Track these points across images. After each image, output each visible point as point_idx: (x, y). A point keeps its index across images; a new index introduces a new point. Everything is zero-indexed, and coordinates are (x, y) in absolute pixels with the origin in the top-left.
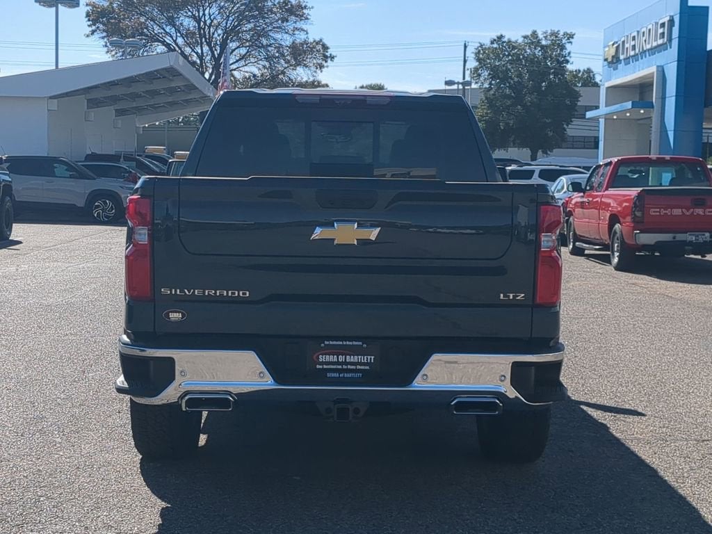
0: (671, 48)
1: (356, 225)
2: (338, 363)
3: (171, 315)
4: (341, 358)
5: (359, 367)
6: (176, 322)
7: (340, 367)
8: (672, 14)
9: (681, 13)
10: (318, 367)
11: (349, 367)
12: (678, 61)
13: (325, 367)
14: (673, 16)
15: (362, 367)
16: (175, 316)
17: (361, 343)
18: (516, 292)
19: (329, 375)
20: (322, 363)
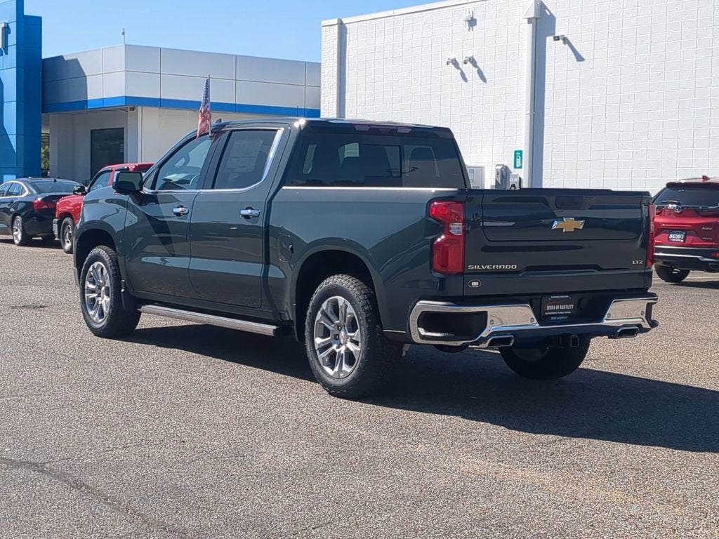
0: (7, 54)
1: (574, 219)
2: (555, 310)
3: (473, 284)
4: (557, 307)
5: (566, 312)
6: (475, 288)
7: (557, 313)
8: (7, 21)
9: (18, 21)
10: (546, 313)
11: (561, 313)
12: (17, 67)
13: (550, 313)
14: (7, 24)
16: (475, 284)
17: (568, 297)
19: (552, 318)
20: (548, 311)
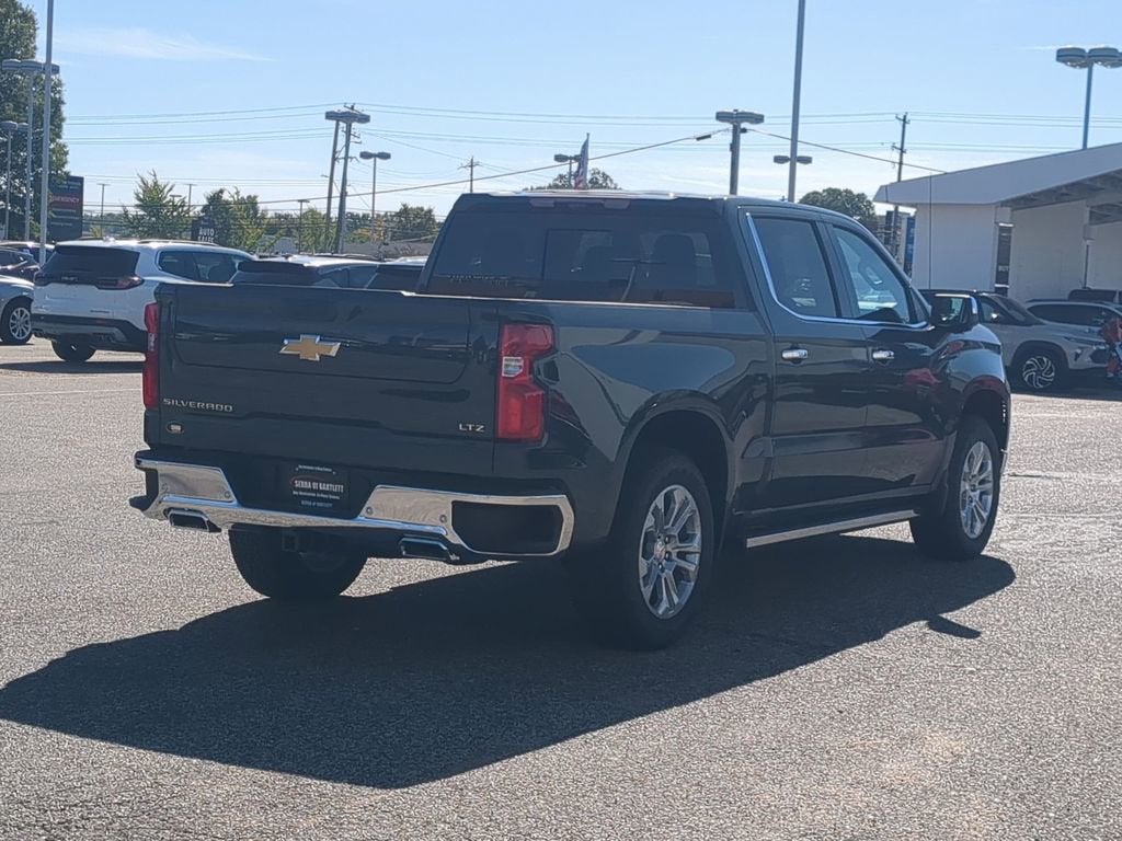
1: (318, 339)
2: (311, 490)
4: (315, 485)
5: (331, 497)
6: (175, 435)
7: (314, 495)
10: (295, 493)
11: (322, 495)
13: (301, 493)
15: (334, 497)
16: (175, 428)
17: (330, 470)
18: (476, 423)
19: (303, 502)
20: (298, 489)
